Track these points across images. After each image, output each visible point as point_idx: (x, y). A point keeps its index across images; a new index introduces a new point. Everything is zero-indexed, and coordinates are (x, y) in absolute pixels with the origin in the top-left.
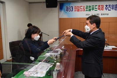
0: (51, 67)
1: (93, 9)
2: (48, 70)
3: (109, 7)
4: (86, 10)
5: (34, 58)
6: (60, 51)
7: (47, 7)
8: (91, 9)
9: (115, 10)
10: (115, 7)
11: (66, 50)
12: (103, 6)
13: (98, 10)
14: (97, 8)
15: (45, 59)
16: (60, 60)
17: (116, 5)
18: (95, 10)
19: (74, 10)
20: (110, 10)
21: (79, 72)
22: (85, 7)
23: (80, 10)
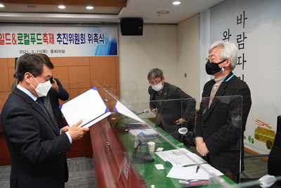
1: (33, 41)
3: (64, 37)
8: (30, 40)
9: (76, 44)
10: (74, 38)
12: (53, 35)
13: (43, 43)
14: (42, 39)
17: (75, 34)
18: (38, 43)
20: (67, 44)
23: (6, 42)
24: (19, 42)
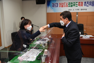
0: (40, 52)
1: (74, 6)
2: (37, 55)
3: (87, 3)
4: (68, 6)
5: (26, 46)
6: (48, 39)
7: (37, 4)
8: (73, 5)
9: (92, 6)
10: (92, 3)
11: (53, 39)
12: (82, 2)
13: (78, 6)
14: (78, 4)
15: (35, 47)
16: (48, 47)
17: (93, 2)
18: (76, 6)
19: (59, 6)
20: (88, 6)
21: (63, 56)
22: (68, 3)
23: (64, 6)
24: (69, 6)
